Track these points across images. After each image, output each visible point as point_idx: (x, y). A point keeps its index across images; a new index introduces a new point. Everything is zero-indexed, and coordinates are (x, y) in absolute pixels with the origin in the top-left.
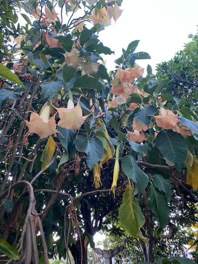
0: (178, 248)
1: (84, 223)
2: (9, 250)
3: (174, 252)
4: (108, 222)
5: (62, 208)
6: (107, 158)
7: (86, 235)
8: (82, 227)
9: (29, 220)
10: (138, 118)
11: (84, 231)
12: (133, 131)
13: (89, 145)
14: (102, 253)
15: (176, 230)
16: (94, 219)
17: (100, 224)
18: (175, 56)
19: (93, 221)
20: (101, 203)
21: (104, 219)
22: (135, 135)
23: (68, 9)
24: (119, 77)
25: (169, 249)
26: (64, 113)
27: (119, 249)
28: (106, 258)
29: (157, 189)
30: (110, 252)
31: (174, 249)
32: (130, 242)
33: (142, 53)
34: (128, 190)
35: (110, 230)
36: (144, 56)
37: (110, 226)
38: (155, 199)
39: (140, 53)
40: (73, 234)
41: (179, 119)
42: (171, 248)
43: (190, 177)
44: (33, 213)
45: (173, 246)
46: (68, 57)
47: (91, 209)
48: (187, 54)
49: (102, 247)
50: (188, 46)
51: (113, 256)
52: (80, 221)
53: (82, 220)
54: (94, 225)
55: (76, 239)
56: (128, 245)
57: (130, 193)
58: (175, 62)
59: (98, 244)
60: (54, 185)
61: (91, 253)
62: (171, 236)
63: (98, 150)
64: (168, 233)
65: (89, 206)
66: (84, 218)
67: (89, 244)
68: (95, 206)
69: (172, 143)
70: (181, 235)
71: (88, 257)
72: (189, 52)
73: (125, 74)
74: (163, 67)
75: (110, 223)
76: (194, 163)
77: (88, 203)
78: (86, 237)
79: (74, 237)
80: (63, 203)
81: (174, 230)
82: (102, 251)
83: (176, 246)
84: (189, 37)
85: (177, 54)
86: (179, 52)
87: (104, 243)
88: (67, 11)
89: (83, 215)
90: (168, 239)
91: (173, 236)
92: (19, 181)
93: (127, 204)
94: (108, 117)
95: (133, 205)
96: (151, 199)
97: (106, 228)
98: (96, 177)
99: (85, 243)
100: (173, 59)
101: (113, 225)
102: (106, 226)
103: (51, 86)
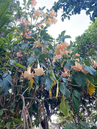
0: (92, 121)
1: (46, 111)
2: (20, 122)
3: (90, 123)
4: (57, 110)
5: (36, 105)
6: (54, 84)
7: (48, 116)
8: (45, 113)
9: (24, 111)
10: (66, 67)
11: (46, 115)
12: (64, 72)
13: (46, 81)
14: (56, 125)
15: (91, 112)
16: (51, 109)
17: (54, 111)
18: (84, 33)
19: (50, 110)
20: (54, 102)
21: (56, 109)
22: (65, 74)
23: (34, 18)
24: (58, 47)
25: (88, 122)
26: (36, 70)
27: (63, 123)
28: (57, 127)
29: (75, 97)
30: (59, 124)
31: (90, 122)
32: (69, 119)
33: (67, 35)
34: (63, 97)
35: (58, 114)
36: (69, 37)
37: (58, 112)
38: (74, 100)
39: (66, 36)
40: (42, 117)
41: (83, 66)
42: (88, 121)
43: (89, 90)
44: (25, 108)
45: (90, 121)
46: (36, 43)
47: (49, 105)
48: (89, 31)
49: (56, 122)
50: (90, 27)
51: (61, 126)
52: (44, 110)
53: (45, 110)
54: (51, 112)
55: (43, 119)
56: (68, 121)
57: (64, 98)
58: (84, 35)
59: (54, 121)
60: (32, 95)
61: (50, 125)
62: (88, 115)
63: (50, 83)
64: (87, 114)
65: (48, 103)
66: (46, 109)
67: (49, 121)
68: (51, 103)
69: (80, 77)
70: (93, 115)
71: (49, 127)
72: (90, 30)
73: (60, 46)
74: (79, 38)
75: (58, 111)
76: (90, 84)
77: (47, 102)
78: (48, 117)
79: (42, 118)
80: (36, 102)
81: (89, 113)
82: (56, 124)
83: (91, 120)
84: (90, 23)
85: (85, 31)
86: (86, 30)
87: (56, 120)
88: (34, 20)
89: (46, 108)
90: (87, 117)
91: (89, 115)
92: (18, 95)
93: (63, 103)
94: (54, 66)
95: (65, 103)
96: (72, 100)
97: (57, 113)
98: (50, 93)
99: (47, 120)
100: (83, 34)
101: (60, 112)
102: (57, 112)
103: (31, 59)
